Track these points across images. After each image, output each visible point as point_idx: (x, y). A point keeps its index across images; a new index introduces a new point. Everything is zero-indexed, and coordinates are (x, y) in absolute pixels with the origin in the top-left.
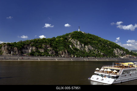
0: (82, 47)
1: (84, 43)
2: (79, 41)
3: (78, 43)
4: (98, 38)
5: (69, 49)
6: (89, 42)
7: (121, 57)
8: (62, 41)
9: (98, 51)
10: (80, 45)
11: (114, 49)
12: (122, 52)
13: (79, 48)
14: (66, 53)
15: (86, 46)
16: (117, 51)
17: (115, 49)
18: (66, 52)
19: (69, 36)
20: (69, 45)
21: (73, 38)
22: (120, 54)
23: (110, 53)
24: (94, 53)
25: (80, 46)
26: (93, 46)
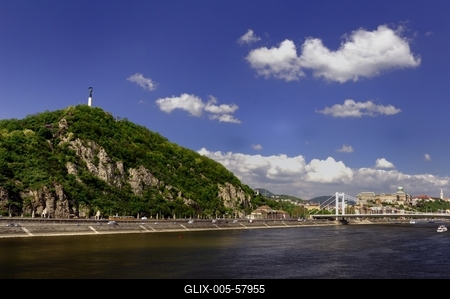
0: (116, 174)
1: (124, 158)
2: (104, 147)
3: (102, 155)
4: (162, 140)
5: (67, 182)
6: (140, 156)
7: (241, 215)
8: (34, 142)
9: (173, 190)
10: (109, 166)
11: (219, 185)
12: (241, 196)
13: (105, 179)
14: (57, 198)
15: (132, 172)
16: (229, 191)
17: (222, 183)
18: (60, 193)
19: (61, 126)
20: (64, 161)
21: (78, 133)
22: (237, 203)
23: (208, 199)
24: (162, 201)
25: (110, 171)
26: (154, 171)
